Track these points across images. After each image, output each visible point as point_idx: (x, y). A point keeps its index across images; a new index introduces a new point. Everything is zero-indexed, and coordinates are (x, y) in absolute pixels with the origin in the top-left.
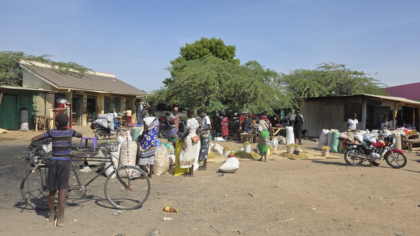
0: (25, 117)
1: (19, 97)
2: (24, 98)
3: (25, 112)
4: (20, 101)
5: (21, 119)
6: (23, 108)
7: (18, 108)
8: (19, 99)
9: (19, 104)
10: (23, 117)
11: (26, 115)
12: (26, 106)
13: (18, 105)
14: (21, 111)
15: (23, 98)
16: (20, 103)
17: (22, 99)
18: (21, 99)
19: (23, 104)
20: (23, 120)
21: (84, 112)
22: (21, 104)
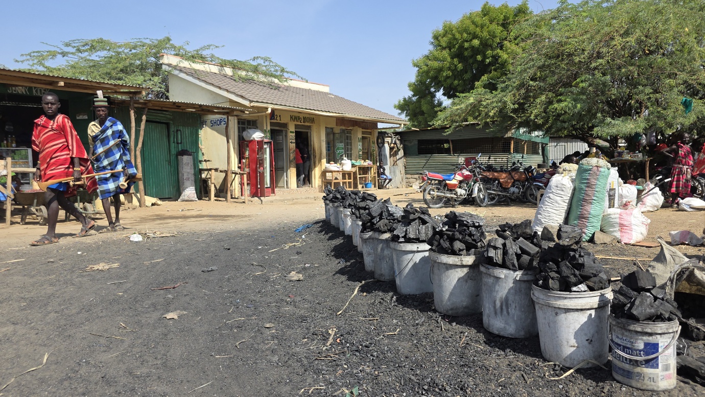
0: (189, 171)
1: (172, 129)
2: (182, 130)
3: (186, 159)
4: (175, 134)
5: (180, 175)
6: (182, 150)
7: (173, 152)
8: (174, 131)
9: (174, 142)
10: (184, 170)
11: (190, 165)
12: (187, 147)
13: (173, 145)
14: (179, 157)
15: (180, 130)
16: (175, 139)
17: (179, 132)
18: (177, 131)
19: (181, 143)
20: (185, 177)
21: (291, 159)
22: (178, 143)
